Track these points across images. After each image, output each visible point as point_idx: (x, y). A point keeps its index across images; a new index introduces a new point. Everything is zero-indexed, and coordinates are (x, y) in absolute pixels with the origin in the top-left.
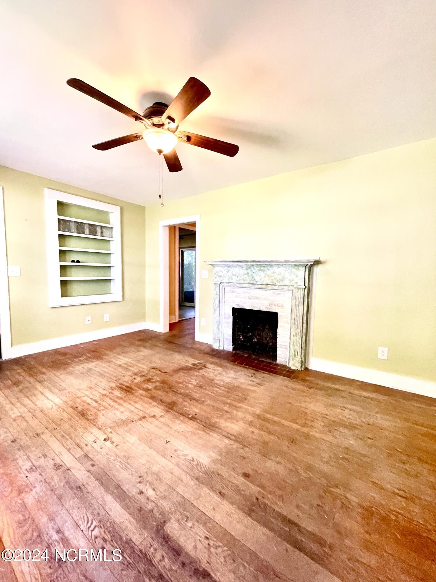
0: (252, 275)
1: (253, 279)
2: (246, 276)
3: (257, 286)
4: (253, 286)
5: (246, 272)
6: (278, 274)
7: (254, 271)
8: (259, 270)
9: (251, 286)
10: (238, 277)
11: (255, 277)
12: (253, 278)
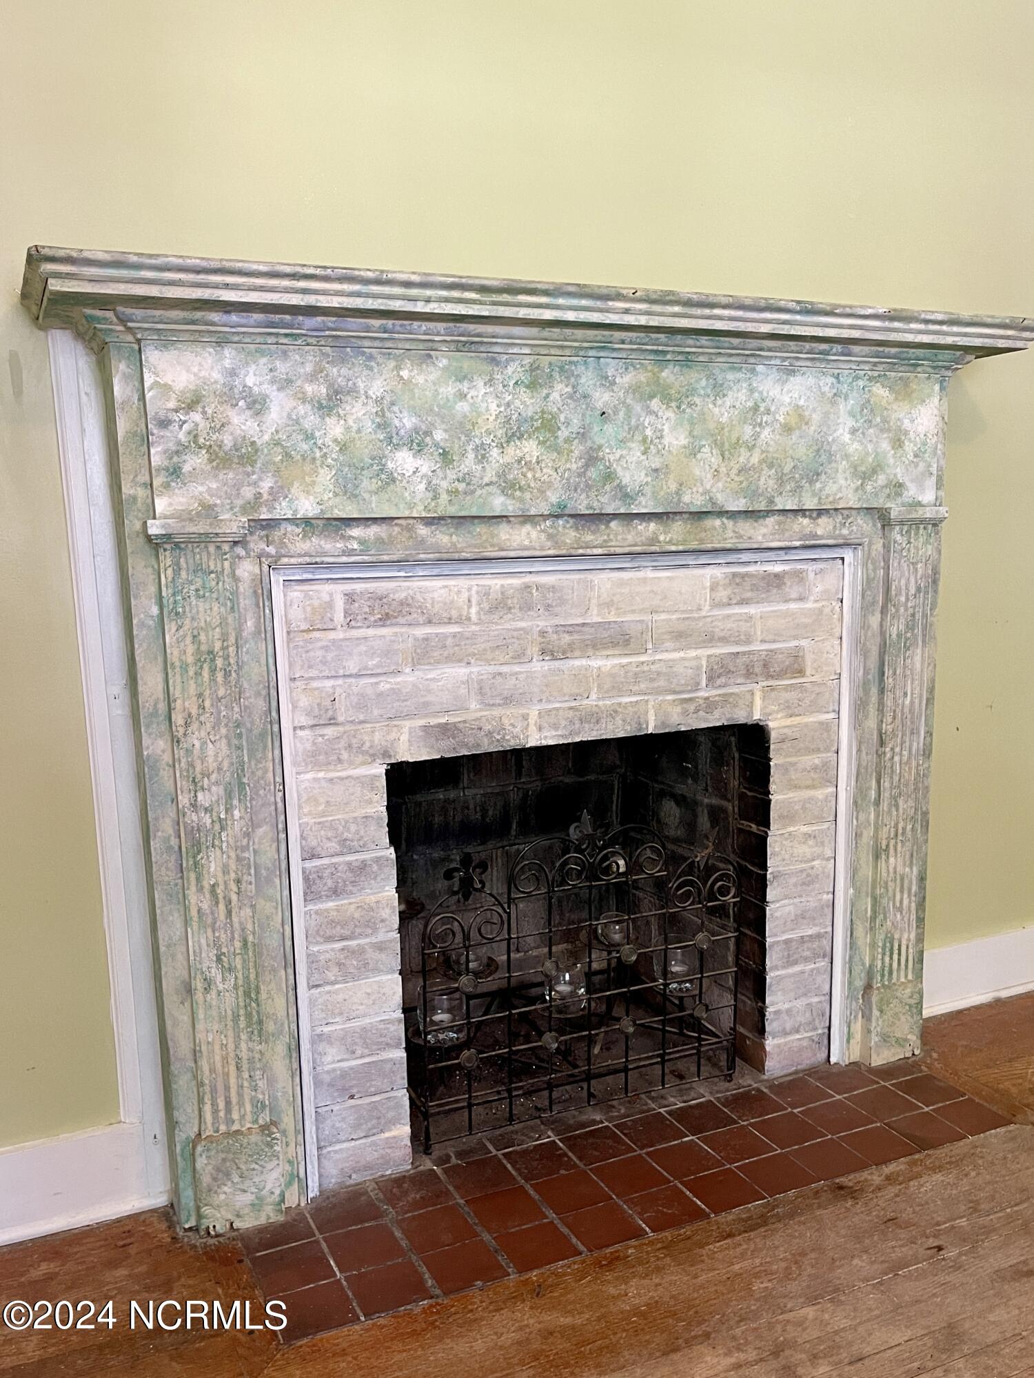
0: (583, 435)
1: (593, 473)
2: (530, 449)
3: (621, 536)
4: (593, 538)
5: (527, 403)
6: (787, 429)
7: (602, 398)
8: (643, 394)
9: (569, 535)
10: (446, 457)
11: (611, 455)
12: (592, 459)
